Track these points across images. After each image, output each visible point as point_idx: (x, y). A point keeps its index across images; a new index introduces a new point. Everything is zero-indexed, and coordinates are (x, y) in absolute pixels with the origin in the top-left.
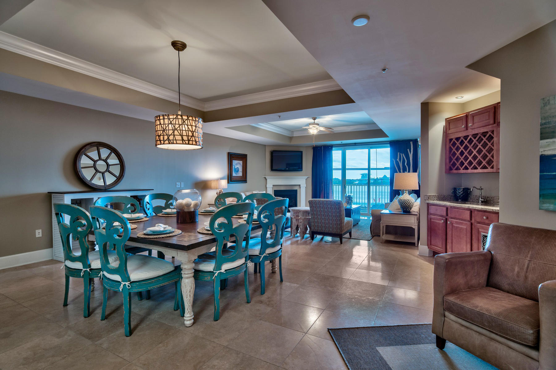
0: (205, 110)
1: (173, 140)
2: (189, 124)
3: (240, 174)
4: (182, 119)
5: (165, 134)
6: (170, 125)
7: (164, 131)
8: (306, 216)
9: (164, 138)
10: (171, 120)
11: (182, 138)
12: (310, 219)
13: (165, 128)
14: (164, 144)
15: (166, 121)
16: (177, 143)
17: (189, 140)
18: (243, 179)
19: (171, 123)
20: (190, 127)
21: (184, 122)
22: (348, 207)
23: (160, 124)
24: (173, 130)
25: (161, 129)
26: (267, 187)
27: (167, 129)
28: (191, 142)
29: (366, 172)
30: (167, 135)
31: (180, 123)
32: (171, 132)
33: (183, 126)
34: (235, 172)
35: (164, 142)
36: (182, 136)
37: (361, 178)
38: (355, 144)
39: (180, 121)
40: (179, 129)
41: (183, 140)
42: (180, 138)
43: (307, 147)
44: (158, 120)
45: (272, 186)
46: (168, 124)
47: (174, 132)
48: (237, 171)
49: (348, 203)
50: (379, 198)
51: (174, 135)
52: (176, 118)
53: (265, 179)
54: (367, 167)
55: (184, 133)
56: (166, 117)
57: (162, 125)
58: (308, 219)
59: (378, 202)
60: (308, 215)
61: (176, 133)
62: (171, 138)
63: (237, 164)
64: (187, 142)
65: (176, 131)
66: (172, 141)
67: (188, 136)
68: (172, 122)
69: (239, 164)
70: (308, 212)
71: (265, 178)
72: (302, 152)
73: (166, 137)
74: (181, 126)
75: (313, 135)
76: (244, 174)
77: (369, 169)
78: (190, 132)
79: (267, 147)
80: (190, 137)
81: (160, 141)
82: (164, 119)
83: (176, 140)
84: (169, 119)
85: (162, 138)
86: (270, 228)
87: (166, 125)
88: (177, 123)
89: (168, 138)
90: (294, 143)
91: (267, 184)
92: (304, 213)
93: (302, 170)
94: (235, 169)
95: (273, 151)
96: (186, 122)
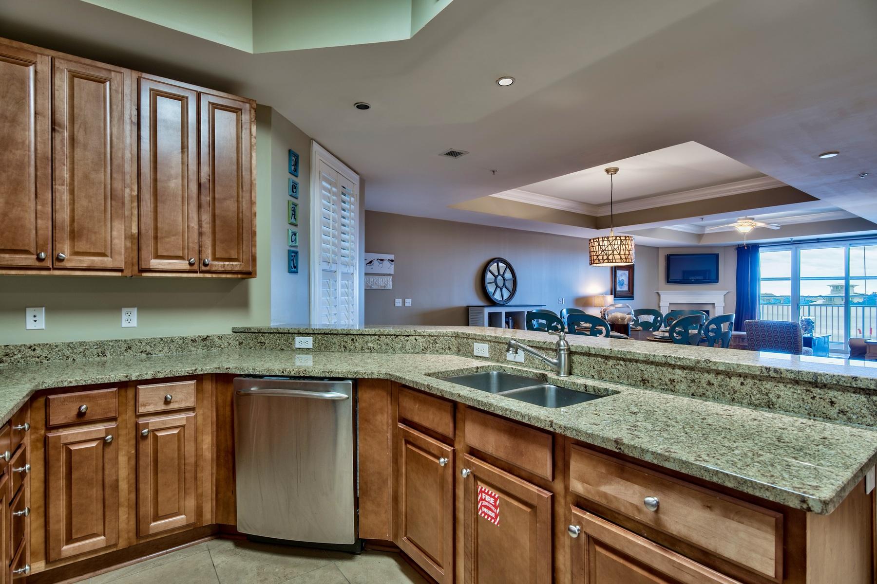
0: (598, 215)
1: (613, 259)
2: (626, 244)
3: (625, 288)
4: (621, 239)
5: (604, 254)
6: (609, 246)
7: (603, 251)
8: (739, 343)
9: (603, 258)
10: (611, 241)
11: (621, 257)
12: (746, 346)
13: (604, 248)
14: (603, 263)
15: (606, 243)
16: (616, 262)
17: (626, 259)
18: (629, 295)
19: (610, 244)
20: (627, 246)
21: (622, 242)
22: (807, 335)
23: (599, 245)
24: (612, 250)
25: (600, 250)
26: (661, 305)
27: (607, 249)
28: (627, 260)
29: (843, 282)
30: (606, 255)
31: (619, 244)
32: (610, 252)
33: (621, 246)
34: (619, 285)
35: (603, 261)
36: (620, 255)
37: (830, 293)
38: (818, 240)
39: (619, 241)
40: (617, 249)
41: (621, 259)
42: (618, 257)
43: (726, 247)
44: (597, 241)
45: (669, 305)
46: (608, 245)
47: (613, 252)
48: (622, 284)
49: (806, 330)
50: (871, 329)
51: (613, 255)
52: (615, 239)
53: (657, 295)
54: (844, 275)
55: (622, 252)
56: (606, 239)
57: (602, 247)
58: (741, 346)
59: (867, 334)
60: (743, 341)
61: (615, 252)
62: (610, 257)
63: (621, 276)
64: (625, 260)
65: (615, 251)
66: (611, 260)
67: (625, 255)
68: (612, 244)
69: (625, 274)
70: (742, 337)
71: (658, 293)
72: (717, 255)
73: (605, 257)
74: (619, 247)
75: (744, 234)
76: (631, 290)
77: (847, 278)
78: (627, 251)
79: (660, 250)
80: (627, 256)
81: (599, 260)
82: (603, 241)
83: (615, 259)
84: (609, 241)
85: (601, 257)
86: (716, 342)
87: (606, 246)
88: (616, 243)
89: (608, 257)
90: (704, 242)
91: (660, 302)
92: (736, 338)
93: (718, 282)
94: (620, 281)
95: (670, 255)
96: (624, 242)
